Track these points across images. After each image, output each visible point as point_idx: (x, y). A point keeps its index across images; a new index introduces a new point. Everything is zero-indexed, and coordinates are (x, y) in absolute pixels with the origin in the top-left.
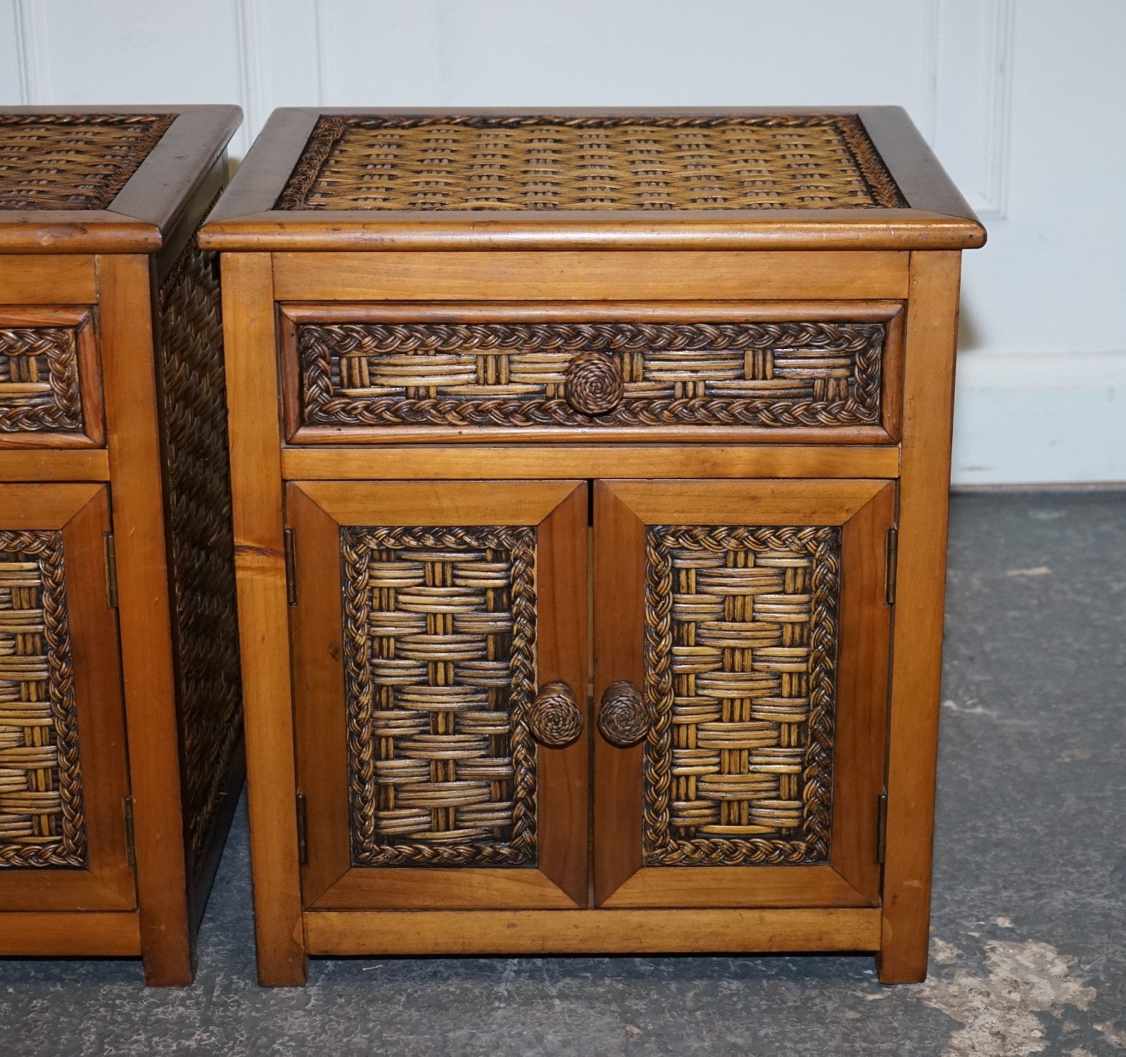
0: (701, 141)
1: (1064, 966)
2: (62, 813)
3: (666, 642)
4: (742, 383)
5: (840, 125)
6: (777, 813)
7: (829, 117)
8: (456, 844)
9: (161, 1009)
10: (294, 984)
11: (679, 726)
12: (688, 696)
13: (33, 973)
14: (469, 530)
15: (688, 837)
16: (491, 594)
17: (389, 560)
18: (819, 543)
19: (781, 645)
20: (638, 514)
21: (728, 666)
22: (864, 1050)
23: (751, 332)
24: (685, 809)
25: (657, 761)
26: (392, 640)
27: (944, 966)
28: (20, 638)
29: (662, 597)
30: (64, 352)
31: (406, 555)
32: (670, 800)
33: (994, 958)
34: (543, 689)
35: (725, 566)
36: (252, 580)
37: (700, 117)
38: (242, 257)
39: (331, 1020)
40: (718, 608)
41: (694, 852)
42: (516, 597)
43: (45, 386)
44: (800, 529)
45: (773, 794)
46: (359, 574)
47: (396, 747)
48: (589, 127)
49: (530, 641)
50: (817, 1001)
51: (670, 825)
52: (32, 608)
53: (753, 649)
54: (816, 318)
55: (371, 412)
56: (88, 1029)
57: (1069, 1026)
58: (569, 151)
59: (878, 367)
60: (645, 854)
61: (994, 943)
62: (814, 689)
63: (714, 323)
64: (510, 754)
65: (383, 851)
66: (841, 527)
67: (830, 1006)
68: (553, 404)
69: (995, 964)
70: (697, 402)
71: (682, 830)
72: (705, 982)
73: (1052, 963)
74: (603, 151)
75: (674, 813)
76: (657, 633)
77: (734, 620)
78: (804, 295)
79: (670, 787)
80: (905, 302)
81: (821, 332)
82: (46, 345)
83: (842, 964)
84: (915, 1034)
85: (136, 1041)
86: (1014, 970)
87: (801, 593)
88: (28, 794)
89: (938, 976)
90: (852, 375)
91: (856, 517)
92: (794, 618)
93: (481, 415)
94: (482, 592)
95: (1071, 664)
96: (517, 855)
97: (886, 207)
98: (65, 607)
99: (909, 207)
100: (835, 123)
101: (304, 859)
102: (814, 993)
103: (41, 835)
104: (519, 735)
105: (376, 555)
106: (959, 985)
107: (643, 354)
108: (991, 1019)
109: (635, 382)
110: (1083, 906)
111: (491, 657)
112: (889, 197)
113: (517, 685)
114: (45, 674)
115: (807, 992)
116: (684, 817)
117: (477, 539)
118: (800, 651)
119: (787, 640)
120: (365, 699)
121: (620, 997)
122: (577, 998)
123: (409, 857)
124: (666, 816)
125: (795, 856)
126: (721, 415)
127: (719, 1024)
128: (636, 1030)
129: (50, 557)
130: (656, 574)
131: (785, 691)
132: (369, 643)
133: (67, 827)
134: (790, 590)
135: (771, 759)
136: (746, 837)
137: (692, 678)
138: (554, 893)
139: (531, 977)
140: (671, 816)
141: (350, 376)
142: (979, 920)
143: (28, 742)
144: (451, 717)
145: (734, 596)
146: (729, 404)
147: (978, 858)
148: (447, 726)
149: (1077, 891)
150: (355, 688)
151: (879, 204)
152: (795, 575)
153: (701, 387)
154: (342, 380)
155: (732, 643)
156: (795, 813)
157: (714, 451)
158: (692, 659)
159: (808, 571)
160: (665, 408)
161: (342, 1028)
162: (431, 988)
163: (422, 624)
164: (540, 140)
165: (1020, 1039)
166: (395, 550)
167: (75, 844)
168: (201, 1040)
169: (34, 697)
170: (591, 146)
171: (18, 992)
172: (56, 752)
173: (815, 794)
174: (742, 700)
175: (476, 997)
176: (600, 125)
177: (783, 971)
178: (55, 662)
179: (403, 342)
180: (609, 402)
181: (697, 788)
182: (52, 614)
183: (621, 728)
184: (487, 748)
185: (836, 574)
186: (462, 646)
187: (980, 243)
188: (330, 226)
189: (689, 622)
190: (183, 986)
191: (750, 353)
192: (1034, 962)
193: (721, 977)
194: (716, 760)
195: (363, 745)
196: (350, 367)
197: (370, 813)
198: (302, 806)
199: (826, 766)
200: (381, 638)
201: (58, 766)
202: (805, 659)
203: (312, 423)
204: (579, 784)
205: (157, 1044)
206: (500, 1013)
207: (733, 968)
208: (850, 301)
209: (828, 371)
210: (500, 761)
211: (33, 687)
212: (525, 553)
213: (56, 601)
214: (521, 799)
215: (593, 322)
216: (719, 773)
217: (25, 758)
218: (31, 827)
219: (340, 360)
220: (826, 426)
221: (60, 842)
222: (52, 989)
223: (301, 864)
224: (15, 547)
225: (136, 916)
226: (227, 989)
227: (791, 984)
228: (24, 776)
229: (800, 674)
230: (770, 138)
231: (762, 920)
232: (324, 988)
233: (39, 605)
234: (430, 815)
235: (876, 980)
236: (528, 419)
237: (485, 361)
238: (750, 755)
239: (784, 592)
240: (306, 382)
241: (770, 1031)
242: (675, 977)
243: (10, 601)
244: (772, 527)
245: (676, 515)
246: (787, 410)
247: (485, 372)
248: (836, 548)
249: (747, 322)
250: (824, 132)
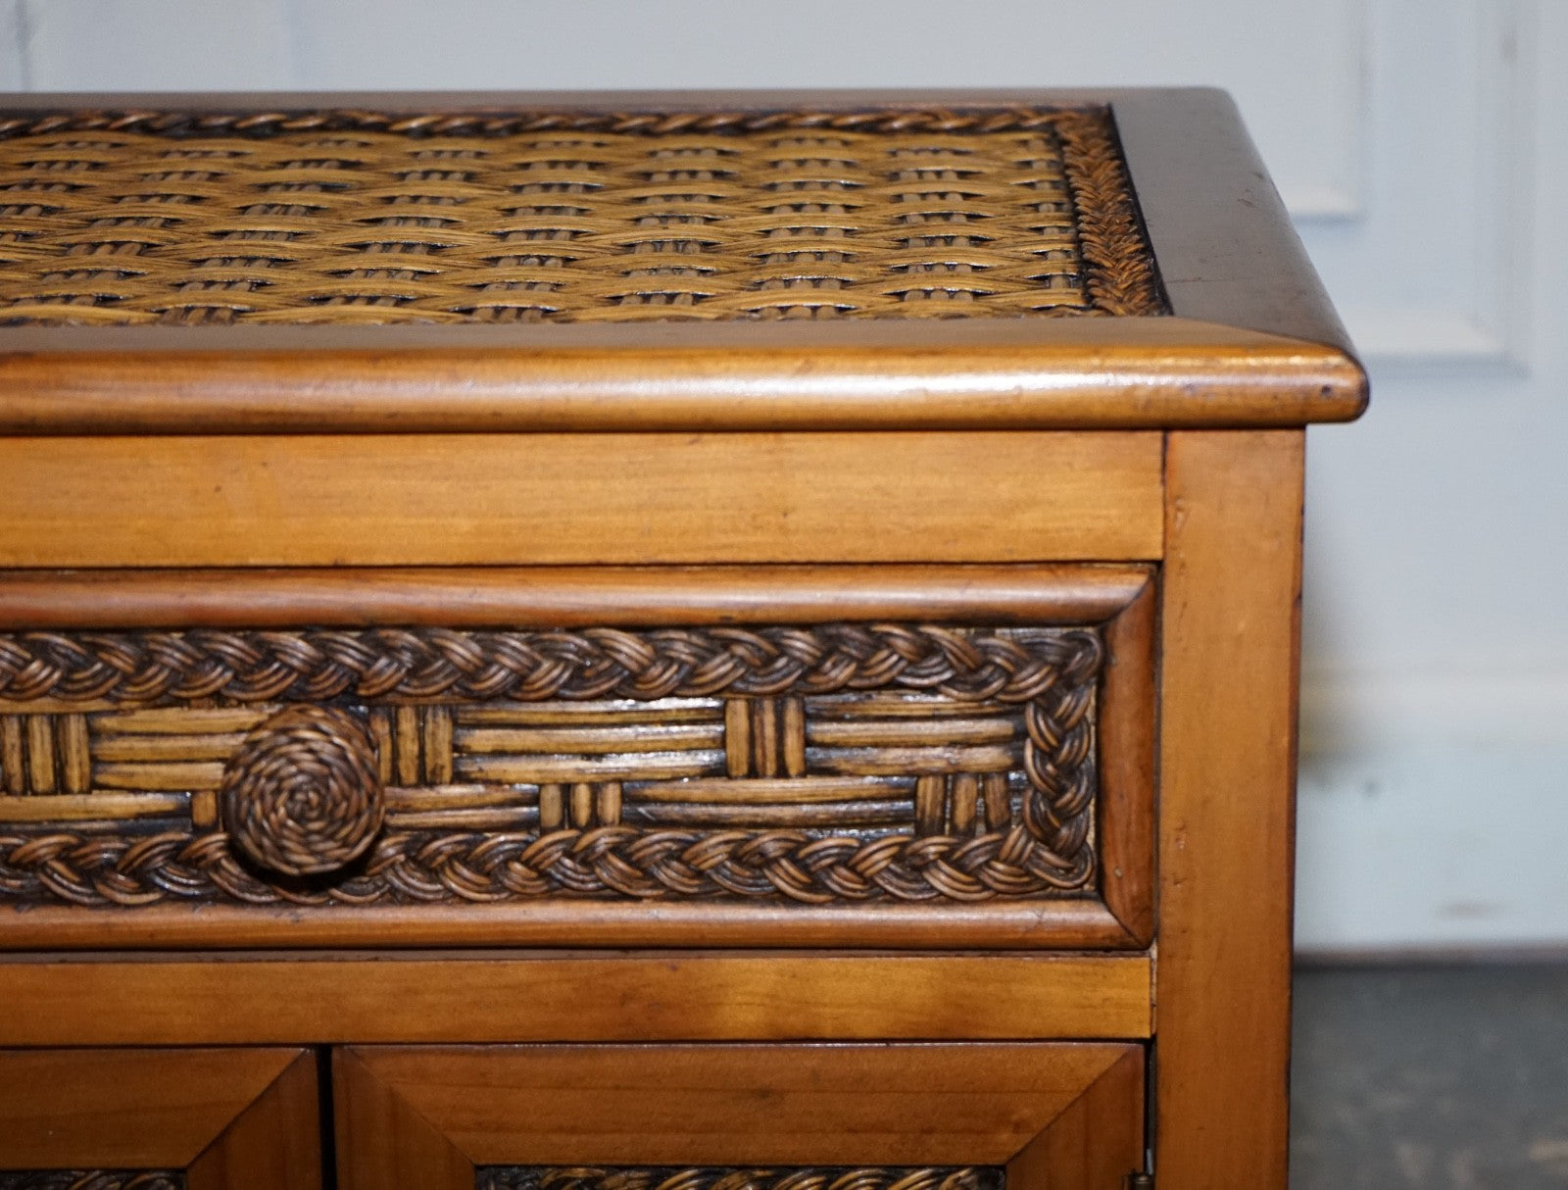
0: (706, 164)
4: (721, 787)
5: (1059, 128)
7: (1038, 108)
20: (457, 1138)
23: (740, 650)
37: (726, 112)
44: (892, 1173)
48: (449, 133)
54: (912, 613)
58: (362, 187)
59: (1089, 741)
63: (641, 627)
66: (1002, 1167)
68: (211, 845)
70: (603, 839)
80: (1156, 569)
81: (929, 649)
90: (1019, 765)
91: (1043, 1141)
93: (17, 876)
97: (1110, 313)
99: (1172, 313)
100: (1051, 124)
107: (450, 712)
109: (432, 785)
112: (1131, 288)
126: (666, 873)
146: (688, 845)
151: (1093, 307)
153: (611, 795)
157: (651, 969)
160: (516, 854)
164: (306, 163)
170: (426, 174)
176: (478, 129)
180: (346, 844)
187: (1351, 409)
191: (740, 707)
208: (1009, 566)
209: (952, 755)
215: (311, 626)
220: (950, 902)
230: (881, 157)
236: (146, 886)
237: (25, 732)
245: (555, 1138)
246: (846, 858)
247: (26, 759)
249: (727, 623)
250: (1025, 143)
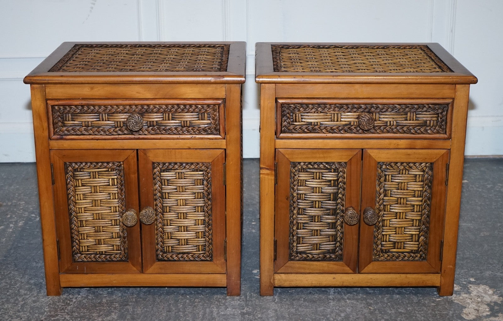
0: (384, 53)
1: (492, 292)
2: (206, 245)
3: (382, 195)
4: (407, 122)
6: (412, 246)
7: (419, 46)
8: (319, 254)
9: (233, 302)
10: (270, 295)
11: (384, 220)
12: (387, 211)
13: (193, 292)
14: (327, 163)
15: (386, 253)
16: (332, 182)
17: (304, 172)
18: (427, 167)
19: (415, 197)
20: (376, 159)
21: (399, 203)
22: (439, 313)
23: (410, 107)
24: (385, 245)
25: (378, 230)
26: (304, 195)
27: (457, 291)
28: (197, 194)
29: (381, 183)
30: (215, 112)
31: (309, 170)
32: (381, 242)
33: (471, 289)
34: (347, 209)
35: (399, 174)
36: (265, 177)
37: (381, 46)
38: (267, 85)
39: (283, 305)
40: (397, 186)
41: (388, 257)
42: (340, 183)
43: (209, 122)
44: (421, 163)
45: (411, 240)
46: (295, 176)
47: (303, 226)
48: (350, 48)
49: (343, 195)
50: (422, 301)
51: (381, 249)
52: (201, 185)
53: (406, 198)
54: (428, 103)
55: (301, 129)
56: (213, 307)
57: (496, 308)
58: (347, 56)
59: (445, 117)
60: (373, 257)
61: (470, 285)
62: (424, 210)
63: (400, 105)
64: (336, 228)
65: (298, 256)
66: (433, 163)
67: (426, 302)
68: (353, 127)
69: (472, 291)
70: (394, 127)
71: (384, 251)
72: (389, 295)
73: (488, 291)
74: (357, 56)
75: (382, 245)
76: (379, 193)
77: (401, 190)
78: (426, 97)
79: (381, 238)
80: (453, 99)
81: (430, 107)
82: (209, 110)
83: (427, 291)
84: (452, 309)
85: (228, 310)
86: (477, 293)
87: (421, 182)
88: (196, 239)
89: (456, 294)
90: (438, 119)
91: (438, 160)
92: (419, 189)
93: (332, 130)
94: (330, 181)
95: (479, 208)
96: (336, 257)
97: (447, 72)
98: (211, 185)
99: (454, 72)
100: (421, 48)
101: (275, 259)
102: (421, 298)
103: (199, 251)
104: (339, 222)
105: (300, 170)
106: (463, 296)
107: (379, 113)
108: (474, 306)
109: (377, 121)
110: (495, 275)
111: (332, 200)
112: (447, 69)
113: (339, 208)
114: (203, 204)
115: (419, 298)
116: (385, 247)
117: (329, 166)
118: (420, 199)
119: (416, 195)
120: (295, 212)
121: (365, 299)
122: (353, 299)
123: (305, 258)
124: (380, 246)
125: (417, 258)
126: (400, 131)
127: (395, 307)
128: (372, 308)
129: (207, 170)
130: (380, 176)
131: (415, 211)
132: (297, 196)
133: (207, 249)
134: (418, 181)
135: (411, 230)
136: (403, 253)
137: (389, 206)
138: (347, 269)
139: (338, 294)
140: (381, 246)
141: (296, 119)
142: (465, 279)
143: (197, 224)
144: (319, 217)
145: (402, 183)
146: (403, 128)
147: (462, 262)
148: (318, 220)
149: (492, 271)
150: (292, 208)
151: (444, 71)
152: (419, 177)
153: (395, 122)
154: (293, 120)
155: (401, 196)
156: (417, 246)
157: (398, 141)
158: (389, 201)
159: (423, 176)
160: (385, 128)
161: (287, 307)
162: (310, 297)
163: (312, 190)
164: (337, 52)
165: (483, 311)
166: (306, 169)
167: (209, 254)
168: (247, 310)
169: (199, 211)
170: (353, 54)
171: (191, 297)
172: (205, 227)
173: (423, 240)
174: (403, 213)
175: (324, 299)
176: (352, 48)
177: (411, 293)
178: (206, 201)
179: (311, 110)
180: (371, 127)
181: (389, 238)
182: (207, 187)
183: (370, 220)
184: (329, 226)
185: (431, 176)
186: (324, 197)
187: (475, 82)
188: (293, 77)
189: (388, 190)
190: (238, 296)
191: (409, 113)
192: (483, 290)
193: (393, 294)
194: (395, 230)
195: (294, 225)
196: (296, 116)
197: (295, 245)
198: (275, 243)
199: (427, 232)
200: (300, 194)
201: (205, 231)
202: (422, 201)
203: (284, 132)
204: (355, 237)
205: (235, 311)
206: (332, 303)
207: (396, 292)
208: (438, 99)
209: (431, 118)
210: (333, 230)
211: (199, 208)
212: (343, 170)
213: (208, 183)
214: (339, 241)
215: (365, 104)
216: (395, 234)
217: (196, 229)
218: (196, 249)
219: (293, 115)
220: (430, 134)
221: (205, 253)
222: (200, 297)
223: (274, 260)
224: (197, 168)
225: (225, 275)
226: (251, 296)
227: (414, 296)
228: (196, 234)
229: (420, 205)
230: (404, 52)
231: (406, 277)
232: (279, 296)
233: (203, 184)
234: (312, 246)
235: (438, 295)
236: (346, 132)
237: (334, 115)
238: (405, 229)
239: (416, 182)
240: (283, 120)
241: (411, 309)
242: (380, 294)
243: (195, 183)
244: (413, 163)
245: (386, 159)
246: (419, 129)
247: (334, 118)
248: (431, 168)
249: (409, 104)
250: (418, 50)
